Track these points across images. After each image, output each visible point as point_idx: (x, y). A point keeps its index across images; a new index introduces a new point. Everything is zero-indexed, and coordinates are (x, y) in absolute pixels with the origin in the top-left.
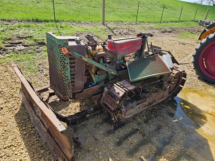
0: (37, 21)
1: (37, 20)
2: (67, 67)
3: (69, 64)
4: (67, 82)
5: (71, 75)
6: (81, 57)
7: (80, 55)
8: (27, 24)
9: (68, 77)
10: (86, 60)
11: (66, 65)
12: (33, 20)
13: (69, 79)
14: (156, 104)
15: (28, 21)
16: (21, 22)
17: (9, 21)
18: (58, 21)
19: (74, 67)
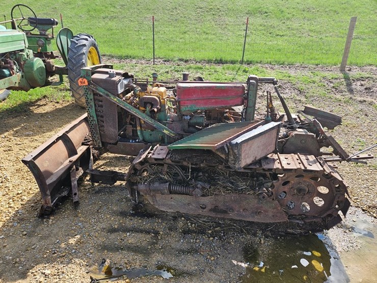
0: (220, 62)
1: (221, 60)
2: (91, 104)
3: (93, 100)
4: (92, 123)
5: (97, 116)
6: (107, 95)
7: (106, 92)
8: (199, 65)
9: (93, 118)
10: (115, 100)
11: (89, 101)
12: (216, 60)
13: (95, 121)
14: (245, 221)
15: (209, 62)
16: (199, 62)
17: (186, 61)
18: (249, 63)
19: (101, 106)
